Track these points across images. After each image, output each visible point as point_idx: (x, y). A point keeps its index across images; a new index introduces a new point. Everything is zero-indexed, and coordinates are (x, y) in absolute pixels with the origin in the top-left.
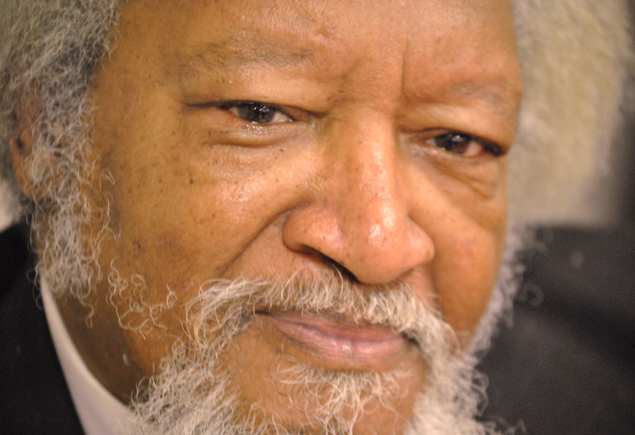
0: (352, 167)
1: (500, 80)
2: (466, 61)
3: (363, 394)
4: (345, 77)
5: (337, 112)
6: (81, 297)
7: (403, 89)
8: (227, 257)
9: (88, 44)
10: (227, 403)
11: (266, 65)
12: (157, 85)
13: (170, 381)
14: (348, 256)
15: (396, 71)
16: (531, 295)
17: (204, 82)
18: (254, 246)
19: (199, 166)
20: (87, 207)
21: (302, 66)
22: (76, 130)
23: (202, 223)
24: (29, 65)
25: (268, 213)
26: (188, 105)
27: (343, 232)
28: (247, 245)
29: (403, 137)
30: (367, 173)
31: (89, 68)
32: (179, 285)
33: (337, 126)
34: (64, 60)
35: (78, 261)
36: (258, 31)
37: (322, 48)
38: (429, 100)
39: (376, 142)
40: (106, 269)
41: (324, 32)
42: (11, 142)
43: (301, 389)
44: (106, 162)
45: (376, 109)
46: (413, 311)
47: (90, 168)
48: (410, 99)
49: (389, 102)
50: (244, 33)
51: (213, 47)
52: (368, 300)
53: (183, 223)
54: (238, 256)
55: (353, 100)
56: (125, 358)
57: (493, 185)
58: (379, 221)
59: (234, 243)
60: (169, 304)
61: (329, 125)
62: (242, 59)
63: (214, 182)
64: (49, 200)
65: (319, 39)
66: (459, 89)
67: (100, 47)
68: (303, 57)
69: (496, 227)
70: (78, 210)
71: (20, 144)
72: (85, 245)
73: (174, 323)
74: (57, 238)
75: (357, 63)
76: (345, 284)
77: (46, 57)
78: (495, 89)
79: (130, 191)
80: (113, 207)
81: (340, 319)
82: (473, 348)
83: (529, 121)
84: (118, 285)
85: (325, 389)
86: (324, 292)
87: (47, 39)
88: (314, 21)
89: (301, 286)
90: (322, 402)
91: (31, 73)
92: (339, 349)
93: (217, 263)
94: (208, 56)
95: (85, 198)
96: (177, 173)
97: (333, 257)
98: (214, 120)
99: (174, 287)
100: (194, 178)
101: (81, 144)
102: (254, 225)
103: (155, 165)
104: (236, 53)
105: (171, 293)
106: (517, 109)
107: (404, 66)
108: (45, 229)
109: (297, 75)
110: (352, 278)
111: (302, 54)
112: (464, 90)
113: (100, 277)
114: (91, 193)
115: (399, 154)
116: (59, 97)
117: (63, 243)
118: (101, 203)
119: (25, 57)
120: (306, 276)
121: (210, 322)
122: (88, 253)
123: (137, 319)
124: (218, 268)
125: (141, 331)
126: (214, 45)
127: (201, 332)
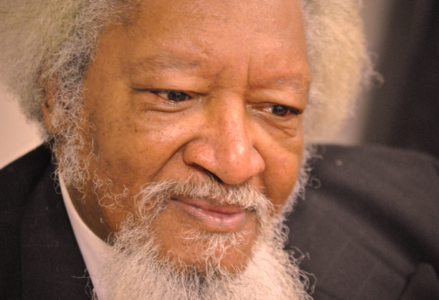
0: (221, 123)
1: (299, 76)
2: (281, 67)
3: (226, 244)
4: (217, 75)
5: (213, 93)
6: (79, 189)
7: (248, 82)
8: (154, 170)
9: (82, 56)
10: (154, 249)
11: (176, 69)
12: (118, 78)
13: (125, 235)
14: (218, 170)
15: (244, 72)
16: (315, 183)
17: (143, 77)
18: (168, 163)
19: (141, 123)
20: (82, 141)
21: (195, 70)
22: (76, 100)
23: (141, 153)
24: (52, 66)
25: (176, 147)
26: (135, 89)
27: (217, 157)
28: (165, 164)
29: (248, 106)
30: (230, 126)
31: (82, 67)
32: (130, 185)
33: (213, 100)
34: (69, 64)
35: (77, 169)
36: (172, 51)
37: (205, 60)
38: (262, 87)
39: (234, 109)
40: (92, 174)
41: (206, 52)
42: (43, 105)
43: (194, 242)
44: (92, 118)
45: (234, 92)
46: (252, 197)
47: (83, 120)
48: (252, 86)
49: (241, 89)
50: (164, 52)
51: (148, 60)
52: (228, 192)
53: (131, 153)
54: (160, 169)
55: (222, 87)
56: (101, 219)
57: (295, 129)
58: (236, 153)
59: (158, 163)
60: (125, 195)
61: (209, 100)
62: (163, 67)
63: (147, 131)
64: (62, 136)
65: (204, 56)
66: (279, 81)
67: (88, 57)
68: (195, 65)
69: (297, 151)
70: (77, 142)
71: (47, 106)
72: (81, 161)
73: (128, 205)
74: (66, 157)
75: (224, 68)
76: (216, 183)
77: (61, 62)
78: (297, 81)
79: (104, 134)
80: (95, 142)
81: (213, 201)
82: (283, 211)
83: (314, 92)
84: (99, 183)
85: (206, 241)
86: (204, 188)
87: (61, 53)
88: (201, 46)
89: (192, 184)
90: (205, 249)
91: (52, 70)
92: (213, 221)
93: (150, 174)
94: (145, 64)
95: (81, 137)
96: (129, 126)
97: (210, 170)
98: (148, 98)
99: (127, 186)
100: (137, 129)
101: (78, 108)
102: (168, 154)
103: (117, 121)
104: (160, 63)
105: (126, 189)
106: (308, 90)
107: (249, 70)
108: (60, 151)
109: (192, 74)
110: (219, 181)
111: (195, 64)
112: (280, 82)
113: (89, 179)
114: (84, 134)
115: (247, 114)
116: (67, 83)
117: (69, 160)
118: (89, 140)
119: (50, 62)
120: (195, 179)
121: (147, 205)
122: (82, 165)
123: (108, 201)
124: (150, 176)
125: (110, 207)
126: (148, 59)
127: (143, 210)
